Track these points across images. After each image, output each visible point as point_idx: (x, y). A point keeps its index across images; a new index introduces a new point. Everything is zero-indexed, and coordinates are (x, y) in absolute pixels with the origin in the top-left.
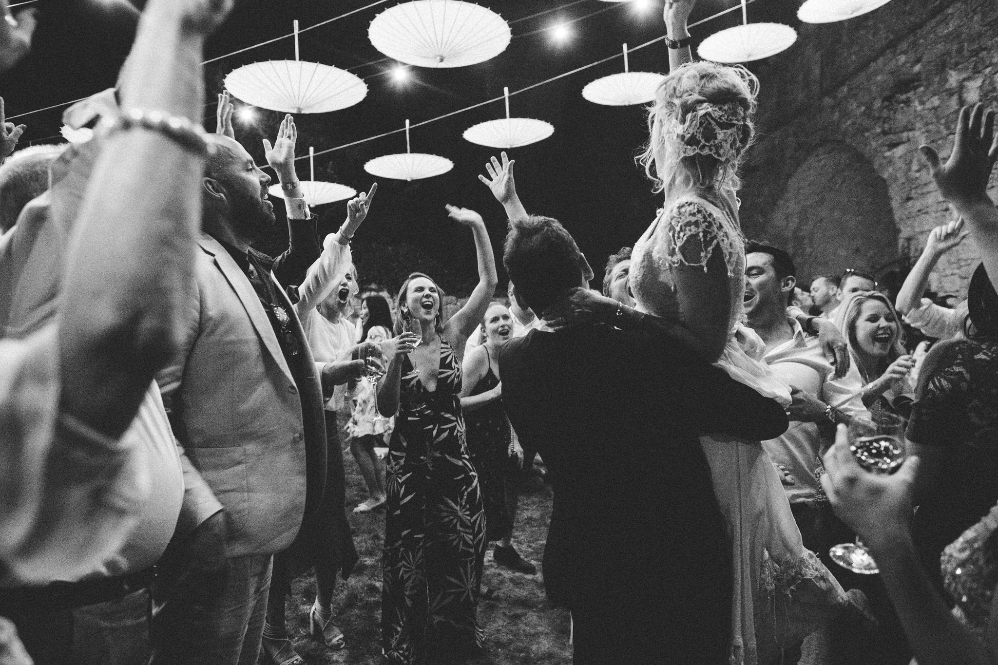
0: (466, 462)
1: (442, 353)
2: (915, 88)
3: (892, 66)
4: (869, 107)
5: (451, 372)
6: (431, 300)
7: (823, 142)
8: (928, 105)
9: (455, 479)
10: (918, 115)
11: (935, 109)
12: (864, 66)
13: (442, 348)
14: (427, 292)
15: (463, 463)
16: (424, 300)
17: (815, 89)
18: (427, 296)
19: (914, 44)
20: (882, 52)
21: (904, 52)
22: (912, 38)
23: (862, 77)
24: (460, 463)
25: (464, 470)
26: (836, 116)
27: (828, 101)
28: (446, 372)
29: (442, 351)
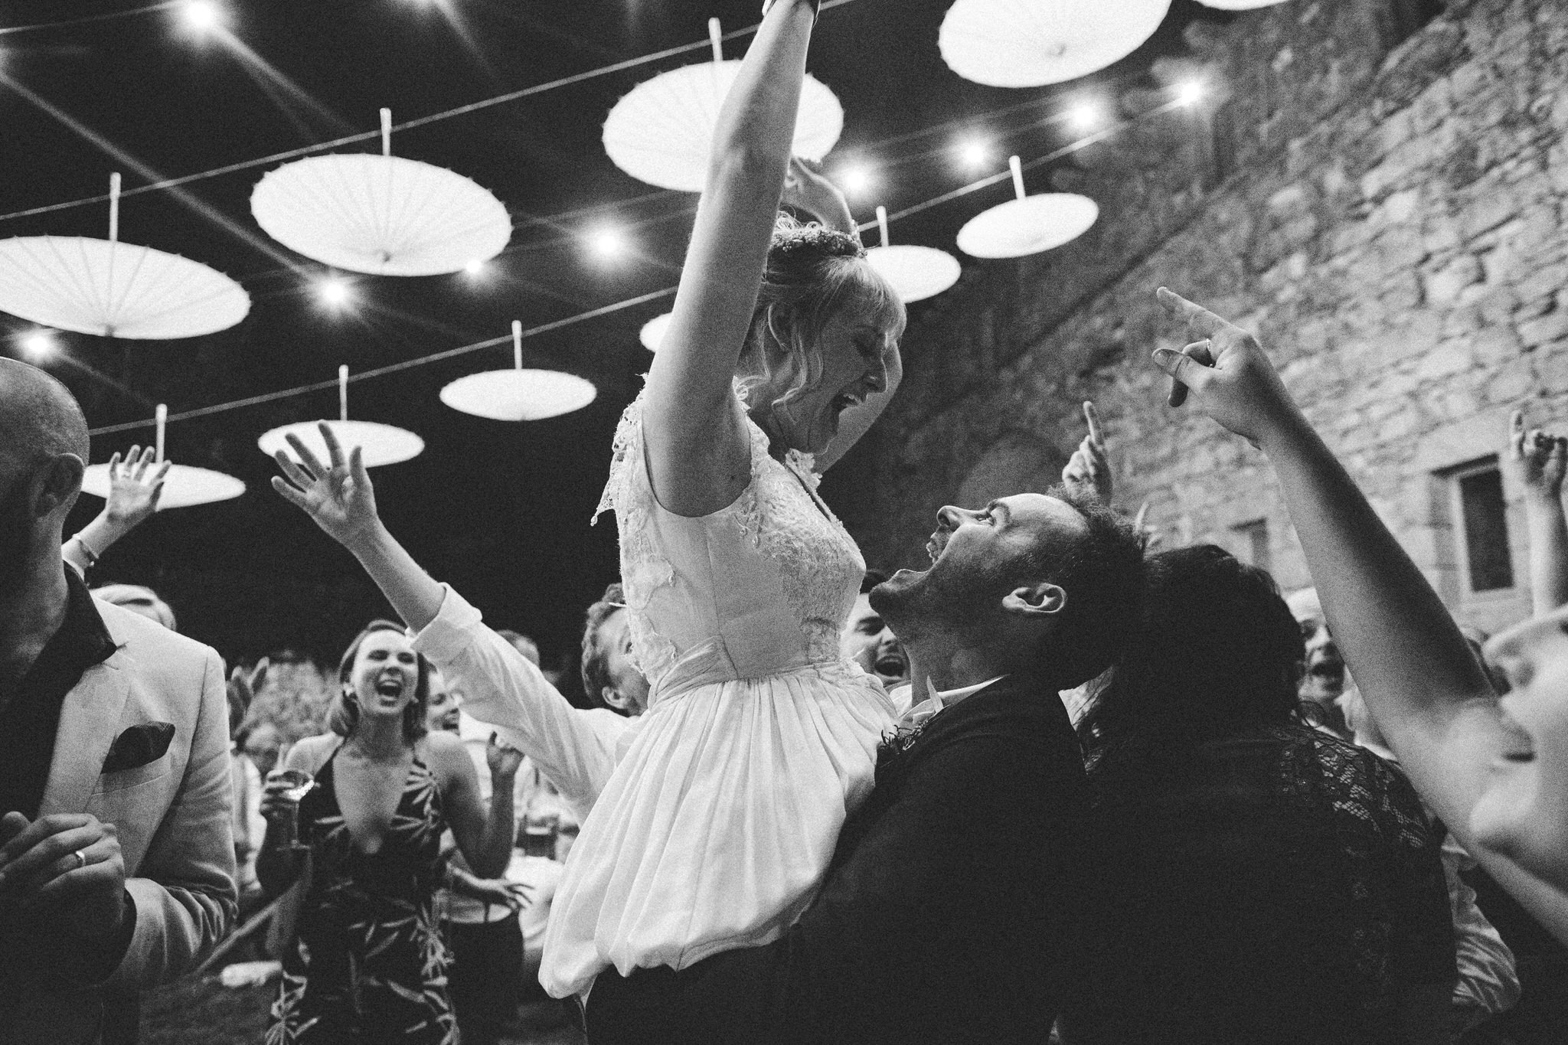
0: (434, 995)
1: (410, 783)
2: (1120, 361)
3: (1085, 330)
4: (1062, 385)
5: (419, 822)
6: (398, 678)
7: (1005, 431)
8: (1138, 384)
9: (409, 1031)
10: (1126, 398)
11: (1147, 389)
12: (1049, 329)
13: (412, 773)
14: (393, 662)
15: (427, 997)
16: (384, 677)
17: (988, 359)
18: (393, 671)
19: (1111, 303)
20: (1072, 311)
21: (1100, 312)
22: (1107, 295)
23: (1048, 345)
24: (420, 998)
25: (429, 1011)
26: (1018, 396)
27: (1007, 375)
28: (409, 822)
29: (412, 778)
